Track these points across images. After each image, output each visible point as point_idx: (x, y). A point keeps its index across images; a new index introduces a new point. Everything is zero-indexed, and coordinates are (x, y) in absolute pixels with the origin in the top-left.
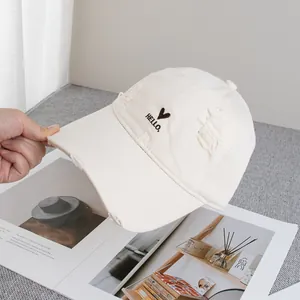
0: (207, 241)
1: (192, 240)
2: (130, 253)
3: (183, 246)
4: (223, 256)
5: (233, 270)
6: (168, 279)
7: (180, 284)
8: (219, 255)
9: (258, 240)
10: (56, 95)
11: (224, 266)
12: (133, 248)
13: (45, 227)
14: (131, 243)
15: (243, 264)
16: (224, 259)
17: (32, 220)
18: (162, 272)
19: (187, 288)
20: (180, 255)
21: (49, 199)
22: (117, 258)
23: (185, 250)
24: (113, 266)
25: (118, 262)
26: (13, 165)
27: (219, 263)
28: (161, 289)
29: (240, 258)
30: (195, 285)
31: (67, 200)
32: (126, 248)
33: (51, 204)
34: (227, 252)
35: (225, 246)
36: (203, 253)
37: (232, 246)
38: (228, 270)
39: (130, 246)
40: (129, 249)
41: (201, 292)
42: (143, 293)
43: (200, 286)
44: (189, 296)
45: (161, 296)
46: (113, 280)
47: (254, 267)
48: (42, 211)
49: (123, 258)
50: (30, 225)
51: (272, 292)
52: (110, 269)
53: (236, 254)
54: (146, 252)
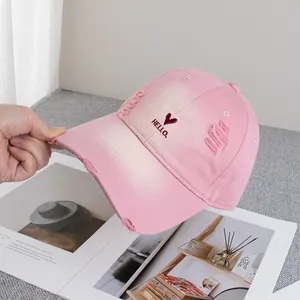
0: (209, 241)
1: (193, 241)
2: (133, 256)
3: (184, 247)
4: (225, 255)
5: (236, 269)
6: (172, 280)
7: (184, 285)
8: (221, 254)
9: (259, 239)
10: (47, 100)
11: (226, 266)
12: (135, 250)
13: (45, 232)
14: (133, 245)
16: (226, 259)
17: (30, 226)
18: (165, 273)
19: (192, 288)
20: (183, 256)
21: (47, 204)
22: (119, 260)
23: (187, 250)
24: (116, 269)
25: (120, 264)
26: (21, 163)
27: (222, 262)
28: (166, 290)
29: (242, 257)
30: (199, 285)
31: (66, 205)
32: (128, 251)
33: (48, 209)
34: (228, 252)
35: (227, 246)
36: (206, 254)
37: (233, 246)
38: (230, 270)
39: (131, 249)
40: (131, 252)
41: (206, 291)
42: (147, 295)
43: (204, 286)
44: (194, 296)
45: (166, 296)
47: (256, 266)
48: (40, 216)
49: (125, 260)
50: (27, 231)
51: (276, 289)
52: (113, 272)
53: (238, 253)
54: (148, 254)
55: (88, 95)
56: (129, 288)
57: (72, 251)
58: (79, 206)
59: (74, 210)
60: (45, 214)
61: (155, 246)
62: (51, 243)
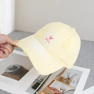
0: (62, 75)
1: (57, 76)
2: (38, 81)
3: (54, 78)
4: (67, 80)
5: (71, 84)
6: (50, 88)
7: (54, 90)
8: (66, 80)
9: (78, 74)
11: (68, 83)
12: (38, 79)
14: (38, 78)
15: (74, 82)
16: (68, 81)
18: (48, 86)
19: (57, 90)
20: (54, 81)
22: (34, 83)
24: (32, 85)
25: (34, 84)
27: (66, 82)
28: (49, 91)
29: (73, 80)
30: (59, 89)
31: (16, 66)
32: (36, 79)
33: (11, 67)
34: (68, 79)
35: (68, 77)
36: (61, 80)
37: (70, 77)
38: (69, 84)
39: (37, 79)
40: (37, 80)
41: (61, 91)
42: (42, 93)
43: (61, 90)
44: (58, 93)
45: (49, 93)
46: (33, 89)
47: (77, 83)
49: (36, 82)
51: (84, 90)
52: (31, 86)
53: (71, 79)
54: (43, 80)
56: (37, 91)
57: (18, 80)
58: (21, 66)
59: (19, 67)
60: (10, 69)
61: (45, 78)
62: (12, 78)
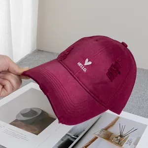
1: (102, 130)
2: (69, 137)
3: (98, 133)
4: (119, 138)
8: (117, 137)
9: (138, 130)
10: (30, 55)
11: (119, 143)
13: (23, 124)
14: (70, 132)
15: (130, 143)
16: (120, 140)
17: (16, 121)
18: (86, 147)
20: (96, 138)
21: (25, 110)
22: (62, 140)
23: (99, 135)
24: (60, 144)
25: (62, 142)
26: (4, 87)
27: (117, 142)
29: (128, 139)
31: (35, 110)
32: (67, 134)
33: (27, 112)
34: (121, 136)
35: (121, 133)
37: (124, 133)
38: (122, 146)
40: (69, 135)
47: (136, 144)
48: (22, 116)
49: (65, 139)
50: (15, 123)
52: (58, 146)
53: (126, 137)
54: (77, 136)
55: (51, 53)
57: (37, 134)
58: (43, 111)
59: (40, 113)
60: (24, 115)
61: (81, 132)
